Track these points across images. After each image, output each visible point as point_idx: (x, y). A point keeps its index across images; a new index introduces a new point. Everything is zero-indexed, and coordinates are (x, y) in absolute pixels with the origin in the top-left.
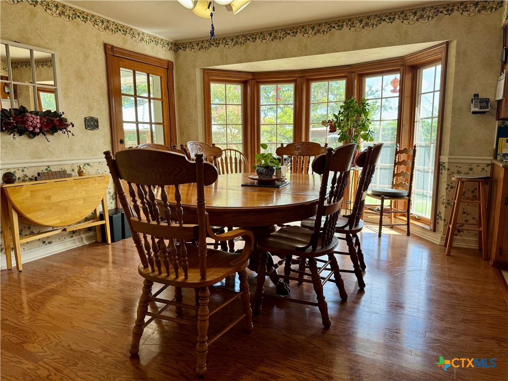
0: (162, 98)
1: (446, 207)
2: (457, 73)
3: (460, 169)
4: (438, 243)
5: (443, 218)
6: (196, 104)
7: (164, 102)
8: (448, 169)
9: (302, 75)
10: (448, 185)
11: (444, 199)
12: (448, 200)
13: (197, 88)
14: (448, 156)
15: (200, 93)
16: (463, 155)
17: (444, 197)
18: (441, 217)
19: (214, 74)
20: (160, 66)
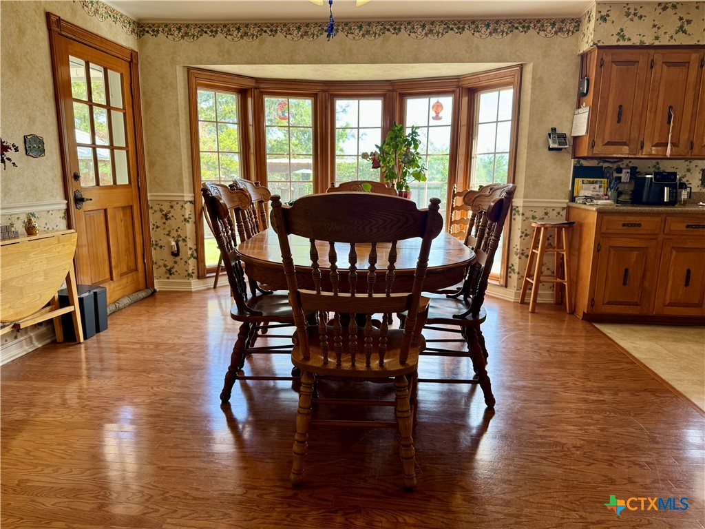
0: (124, 108)
1: (520, 258)
2: (533, 101)
3: (535, 214)
4: (512, 300)
5: (517, 270)
6: (177, 120)
7: (127, 114)
8: (523, 214)
9: (326, 88)
10: (523, 233)
11: (517, 249)
12: (523, 250)
13: (179, 96)
14: (523, 199)
15: (183, 103)
16: (538, 198)
17: (518, 247)
18: (514, 270)
19: (204, 77)
20: (120, 56)
